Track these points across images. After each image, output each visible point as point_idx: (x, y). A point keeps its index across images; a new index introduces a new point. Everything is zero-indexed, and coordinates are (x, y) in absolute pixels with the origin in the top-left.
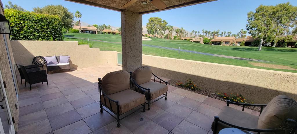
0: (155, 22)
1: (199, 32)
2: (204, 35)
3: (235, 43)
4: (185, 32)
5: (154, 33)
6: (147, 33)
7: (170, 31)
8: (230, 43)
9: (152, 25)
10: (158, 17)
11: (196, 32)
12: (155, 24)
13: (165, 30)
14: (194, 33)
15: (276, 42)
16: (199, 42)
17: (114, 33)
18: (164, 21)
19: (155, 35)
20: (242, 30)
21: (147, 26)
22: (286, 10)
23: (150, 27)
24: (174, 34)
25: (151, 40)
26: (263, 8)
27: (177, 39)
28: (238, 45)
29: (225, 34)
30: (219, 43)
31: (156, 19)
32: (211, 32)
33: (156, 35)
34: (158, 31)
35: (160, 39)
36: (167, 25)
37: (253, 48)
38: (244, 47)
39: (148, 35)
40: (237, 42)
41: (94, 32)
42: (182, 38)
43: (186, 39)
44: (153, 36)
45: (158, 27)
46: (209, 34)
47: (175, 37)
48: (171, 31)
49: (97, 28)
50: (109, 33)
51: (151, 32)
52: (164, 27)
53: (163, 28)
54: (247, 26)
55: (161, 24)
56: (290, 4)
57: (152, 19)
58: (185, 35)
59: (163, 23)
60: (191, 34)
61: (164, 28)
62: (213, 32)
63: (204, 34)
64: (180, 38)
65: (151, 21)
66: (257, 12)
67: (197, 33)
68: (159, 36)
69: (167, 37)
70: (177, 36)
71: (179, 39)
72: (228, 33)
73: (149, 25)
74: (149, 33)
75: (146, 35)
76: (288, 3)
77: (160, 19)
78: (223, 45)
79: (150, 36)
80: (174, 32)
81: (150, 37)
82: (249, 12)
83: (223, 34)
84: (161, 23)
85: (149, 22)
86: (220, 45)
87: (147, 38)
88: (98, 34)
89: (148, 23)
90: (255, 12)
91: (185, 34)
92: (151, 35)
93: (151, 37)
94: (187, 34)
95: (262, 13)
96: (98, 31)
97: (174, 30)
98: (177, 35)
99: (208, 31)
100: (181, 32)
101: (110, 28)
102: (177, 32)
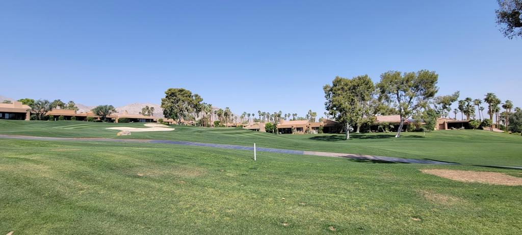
0: (180, 97)
1: (253, 115)
2: (262, 119)
3: (311, 130)
4: (232, 115)
5: (176, 116)
6: (163, 117)
7: (207, 114)
8: (304, 130)
9: (172, 102)
10: (184, 88)
11: (249, 115)
12: (179, 100)
13: (199, 111)
14: (246, 116)
15: (359, 125)
16: (258, 130)
17: (81, 118)
18: (196, 96)
19: (180, 121)
20: (310, 111)
21: (163, 104)
22: (366, 85)
23: (169, 105)
24: (214, 118)
25: (174, 129)
26: (341, 80)
27: (220, 126)
28: (315, 133)
29: (289, 116)
30: (288, 131)
31: (181, 91)
32: (271, 114)
33: (182, 120)
34: (186, 113)
35: (189, 126)
36: (201, 103)
37: (336, 136)
38: (323, 134)
39: (165, 120)
40: (313, 128)
41: (20, 116)
42: (229, 124)
43: (235, 125)
44: (174, 122)
45: (186, 105)
46: (268, 117)
47: (217, 123)
48: (209, 113)
49: (30, 105)
50: (68, 118)
51: (170, 115)
52: (196, 105)
53: (194, 107)
54: (326, 105)
55: (191, 101)
56: (368, 77)
57: (172, 91)
58: (233, 120)
59: (194, 98)
60: (242, 117)
61: (198, 108)
62: (273, 114)
63: (262, 117)
64: (225, 124)
65: (170, 96)
66: (335, 85)
67: (251, 116)
68: (186, 123)
69: (202, 123)
70: (220, 122)
71: (224, 126)
72: (294, 115)
73: (166, 102)
74: (166, 117)
75: (161, 121)
76: (366, 76)
77: (188, 91)
78: (295, 132)
79: (168, 122)
80: (213, 114)
81: (168, 125)
82: (325, 85)
83: (287, 117)
84: (191, 99)
85: (167, 97)
86: (291, 133)
87: (162, 125)
88: (32, 119)
89: (164, 97)
90: (331, 85)
91: (231, 118)
92: (171, 120)
93: (170, 124)
94: (236, 118)
95: (340, 87)
96: (31, 114)
97: (214, 111)
98: (219, 120)
99: (266, 112)
100: (226, 114)
101: (72, 106)
102: (219, 115)
